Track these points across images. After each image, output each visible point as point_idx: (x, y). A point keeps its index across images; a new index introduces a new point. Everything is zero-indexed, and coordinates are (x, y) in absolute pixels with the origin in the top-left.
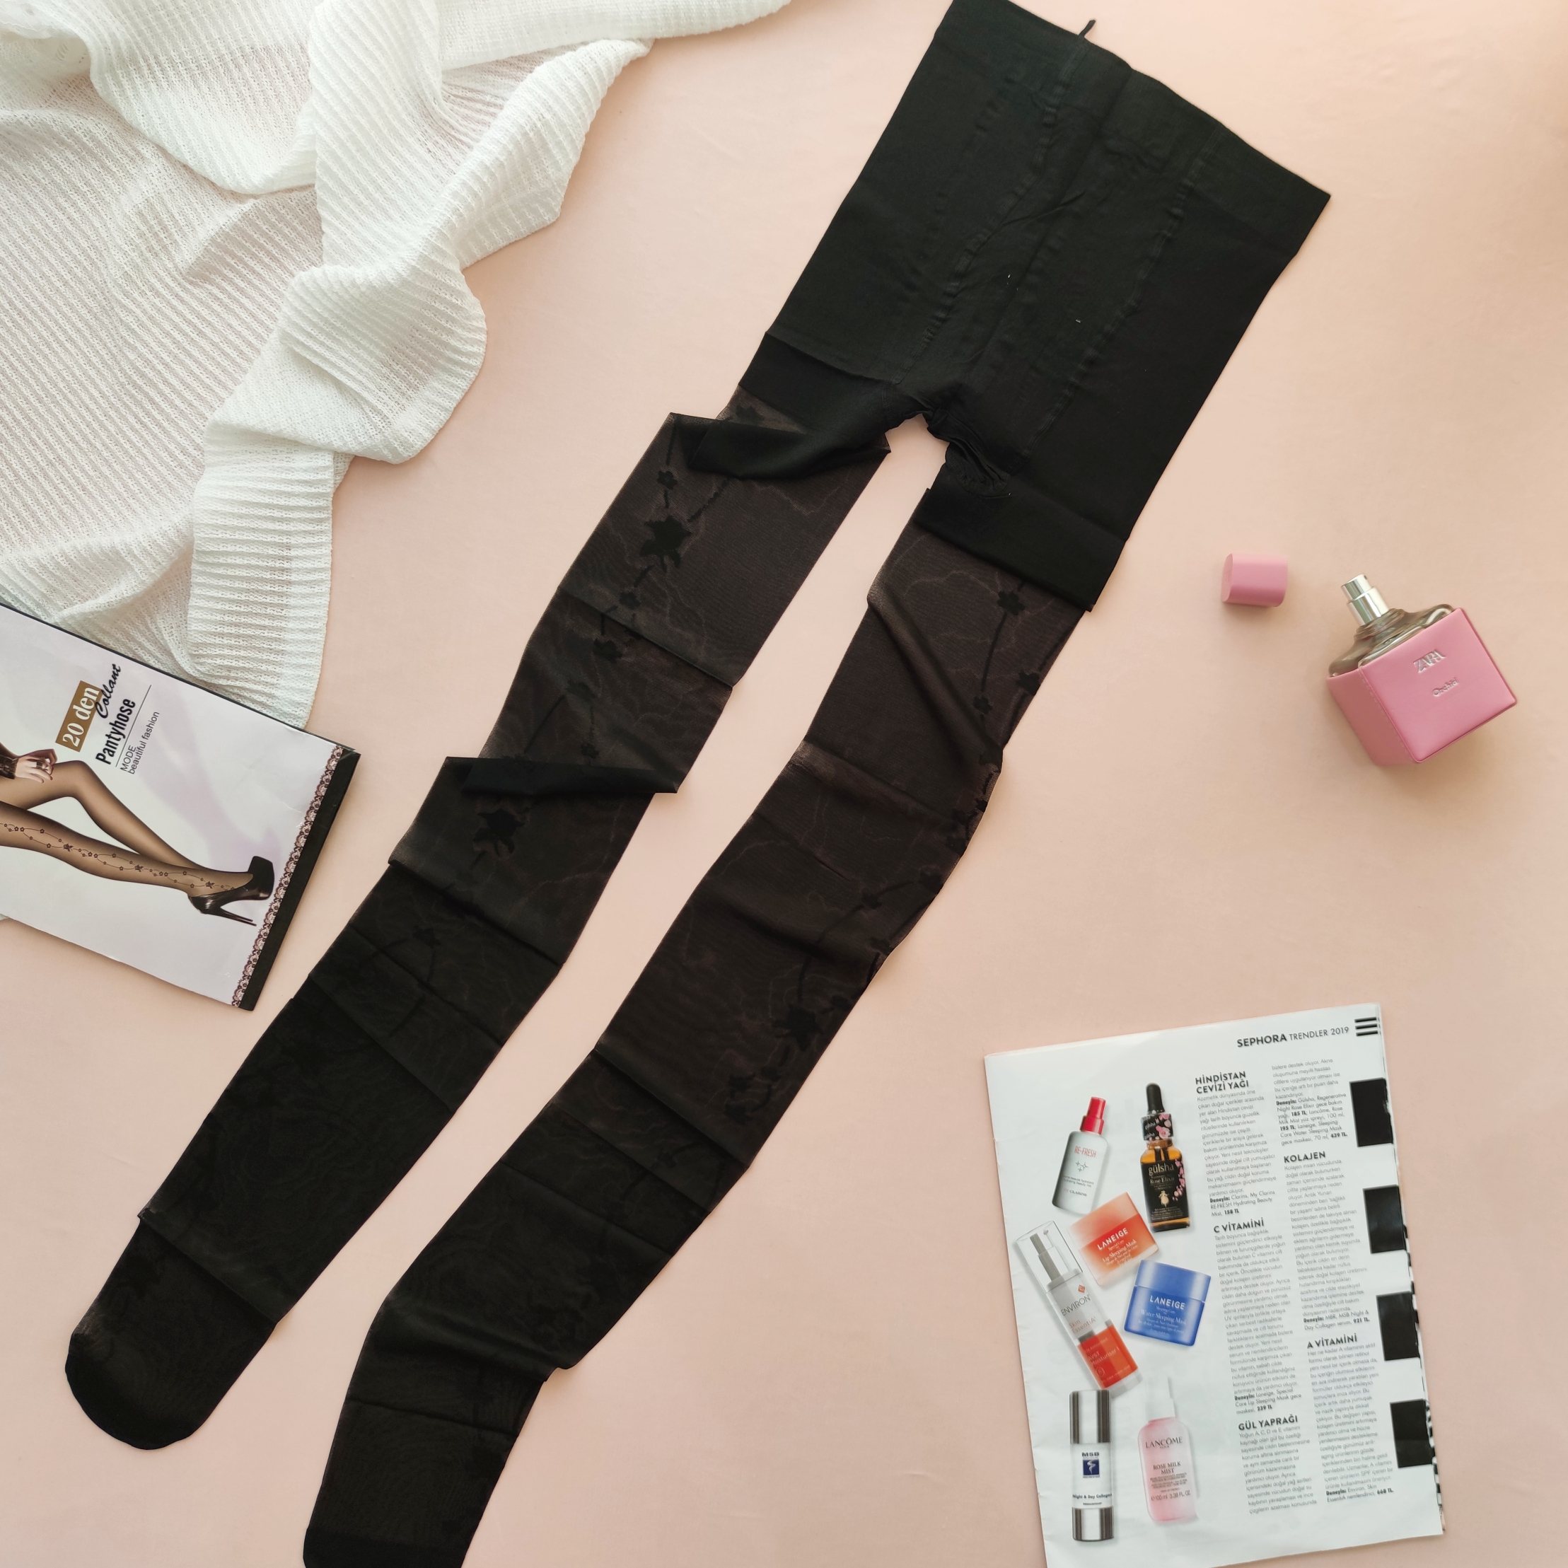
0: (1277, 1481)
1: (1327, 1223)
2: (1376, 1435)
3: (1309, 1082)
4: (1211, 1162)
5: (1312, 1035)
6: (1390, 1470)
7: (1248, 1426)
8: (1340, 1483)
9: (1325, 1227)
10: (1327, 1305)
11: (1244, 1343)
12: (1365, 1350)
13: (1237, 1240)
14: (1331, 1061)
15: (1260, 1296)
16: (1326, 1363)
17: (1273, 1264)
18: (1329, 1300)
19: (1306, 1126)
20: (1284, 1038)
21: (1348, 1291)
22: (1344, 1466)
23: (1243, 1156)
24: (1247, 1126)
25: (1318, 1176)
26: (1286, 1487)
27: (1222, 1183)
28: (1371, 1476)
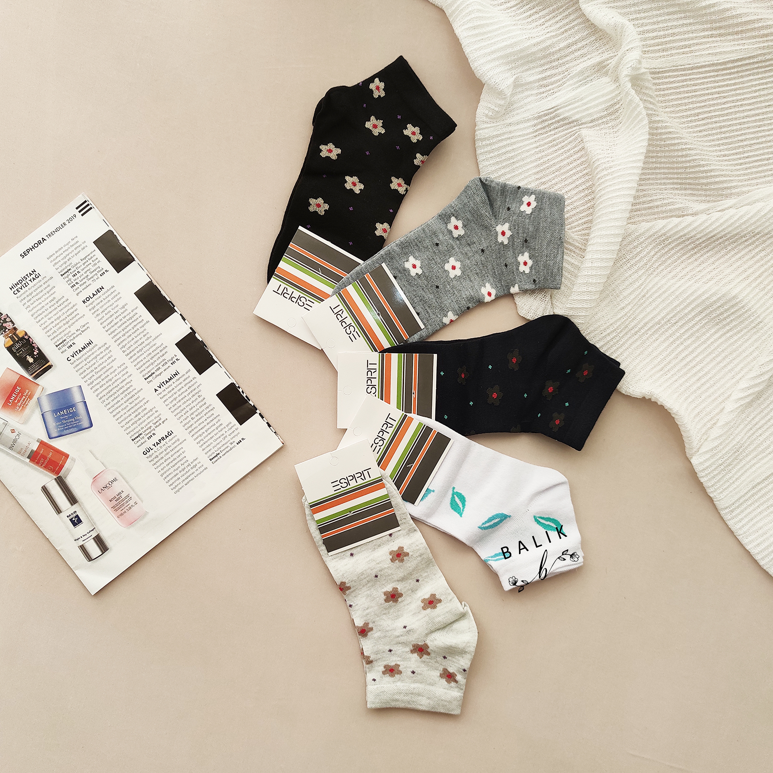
0: (180, 469)
1: (126, 322)
2: (219, 415)
3: (71, 255)
4: (44, 326)
5: (58, 229)
6: (237, 429)
7: (148, 451)
8: (214, 452)
9: (126, 324)
10: (152, 364)
11: (120, 409)
12: (186, 376)
13: (83, 358)
14: (76, 237)
15: (113, 380)
16: (170, 394)
17: (110, 360)
18: (151, 361)
19: (84, 278)
20: (44, 240)
21: (158, 351)
22: (211, 441)
23: (60, 313)
24: (53, 296)
25: (106, 300)
26: (186, 470)
27: (57, 333)
28: (229, 438)
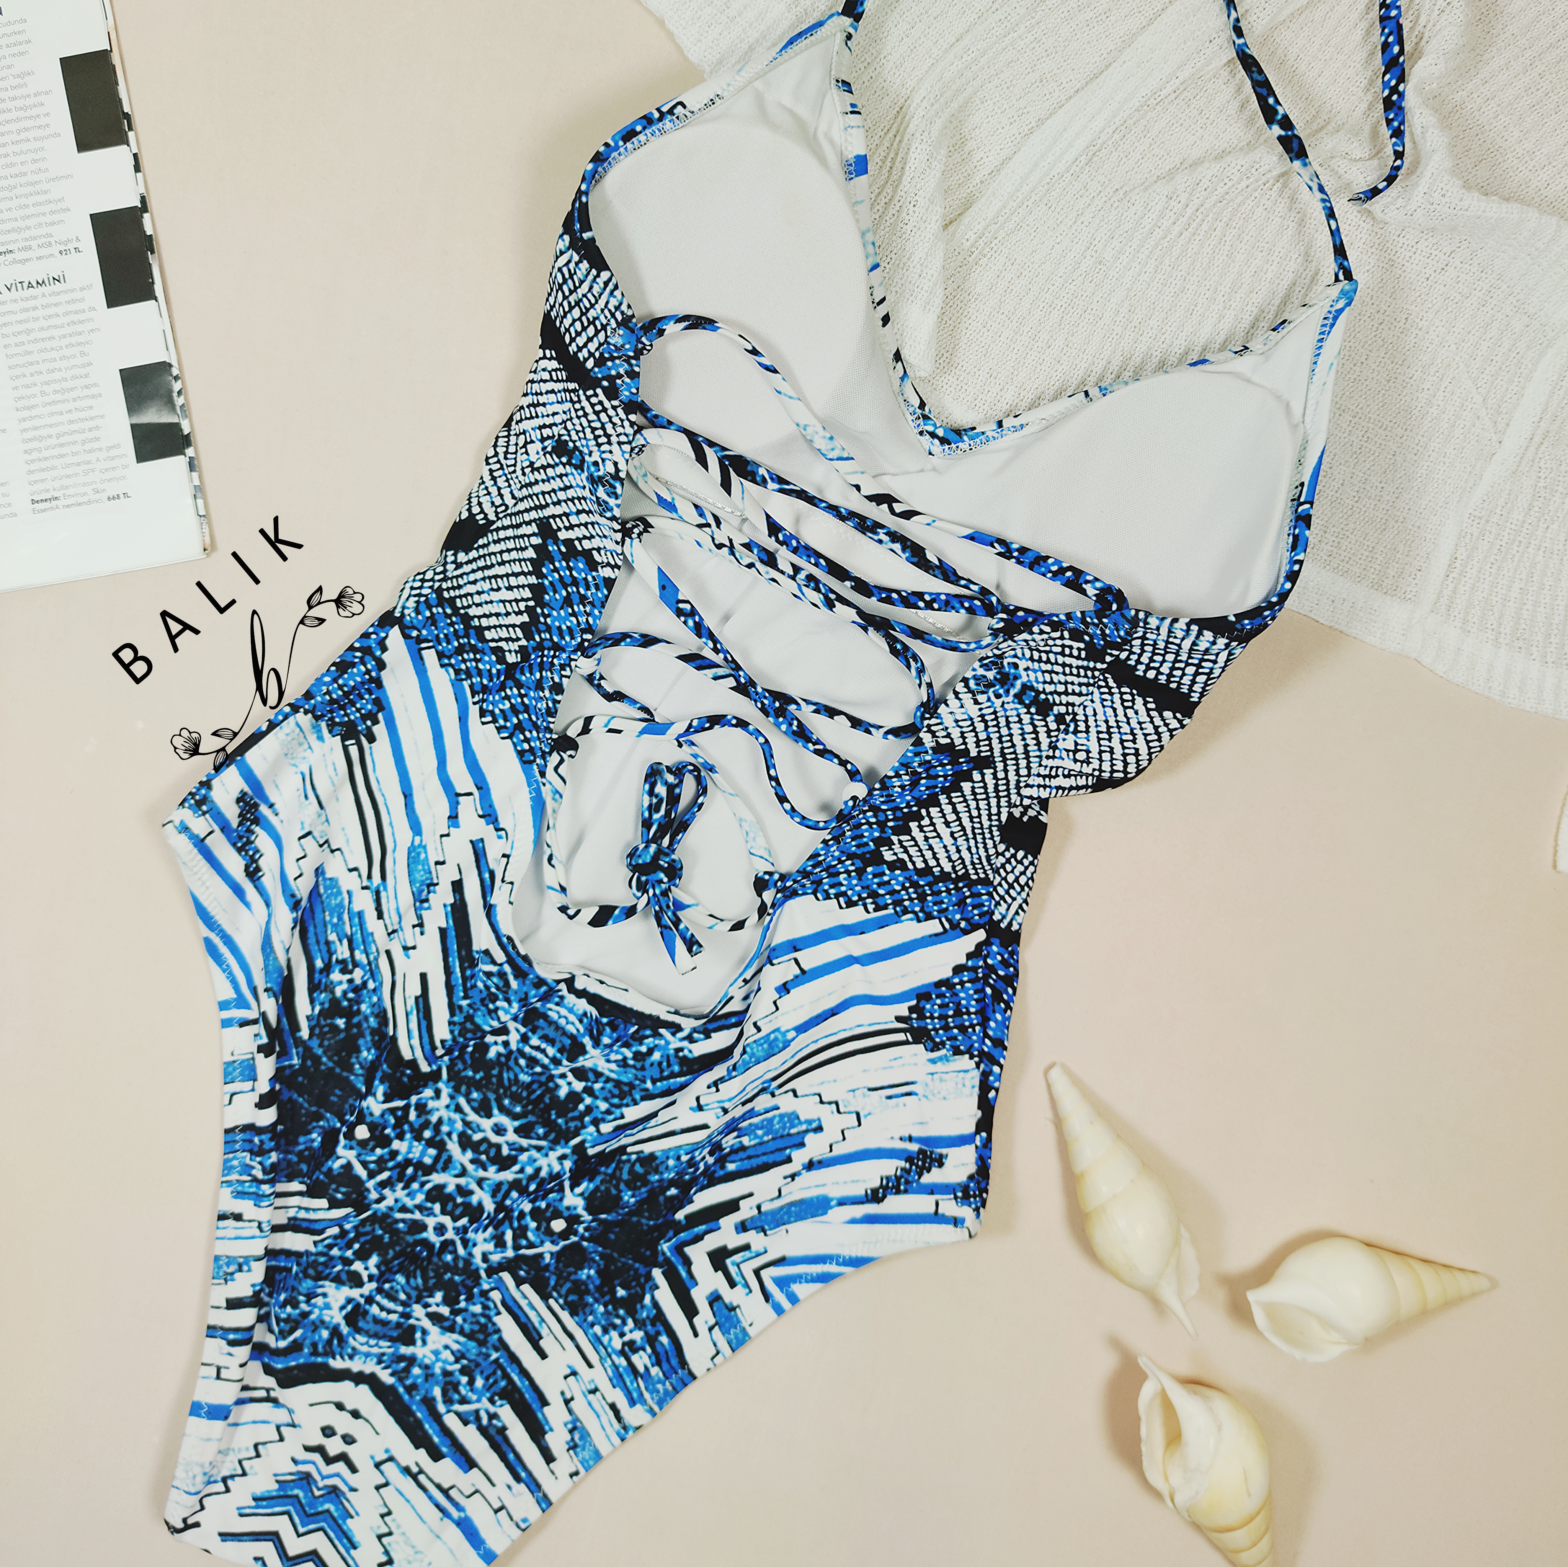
1: (10, 110)
2: (102, 417)
6: (125, 467)
8: (49, 489)
10: (19, 230)
12: (78, 295)
16: (24, 316)
22: (57, 463)
28: (97, 476)
